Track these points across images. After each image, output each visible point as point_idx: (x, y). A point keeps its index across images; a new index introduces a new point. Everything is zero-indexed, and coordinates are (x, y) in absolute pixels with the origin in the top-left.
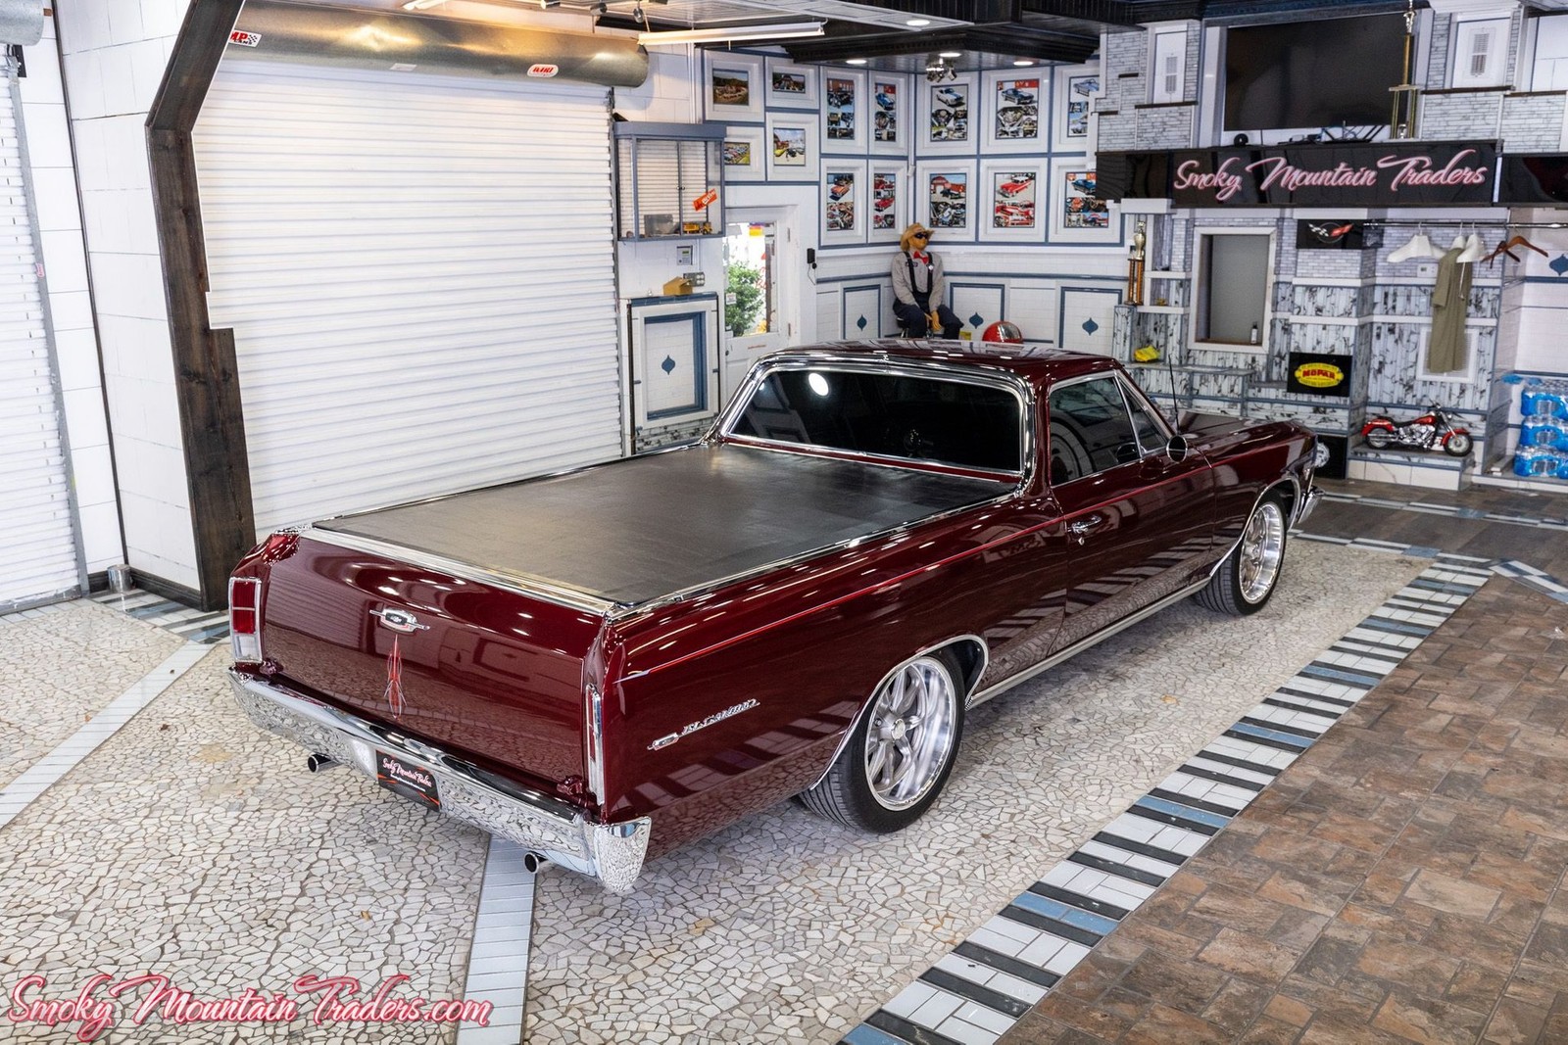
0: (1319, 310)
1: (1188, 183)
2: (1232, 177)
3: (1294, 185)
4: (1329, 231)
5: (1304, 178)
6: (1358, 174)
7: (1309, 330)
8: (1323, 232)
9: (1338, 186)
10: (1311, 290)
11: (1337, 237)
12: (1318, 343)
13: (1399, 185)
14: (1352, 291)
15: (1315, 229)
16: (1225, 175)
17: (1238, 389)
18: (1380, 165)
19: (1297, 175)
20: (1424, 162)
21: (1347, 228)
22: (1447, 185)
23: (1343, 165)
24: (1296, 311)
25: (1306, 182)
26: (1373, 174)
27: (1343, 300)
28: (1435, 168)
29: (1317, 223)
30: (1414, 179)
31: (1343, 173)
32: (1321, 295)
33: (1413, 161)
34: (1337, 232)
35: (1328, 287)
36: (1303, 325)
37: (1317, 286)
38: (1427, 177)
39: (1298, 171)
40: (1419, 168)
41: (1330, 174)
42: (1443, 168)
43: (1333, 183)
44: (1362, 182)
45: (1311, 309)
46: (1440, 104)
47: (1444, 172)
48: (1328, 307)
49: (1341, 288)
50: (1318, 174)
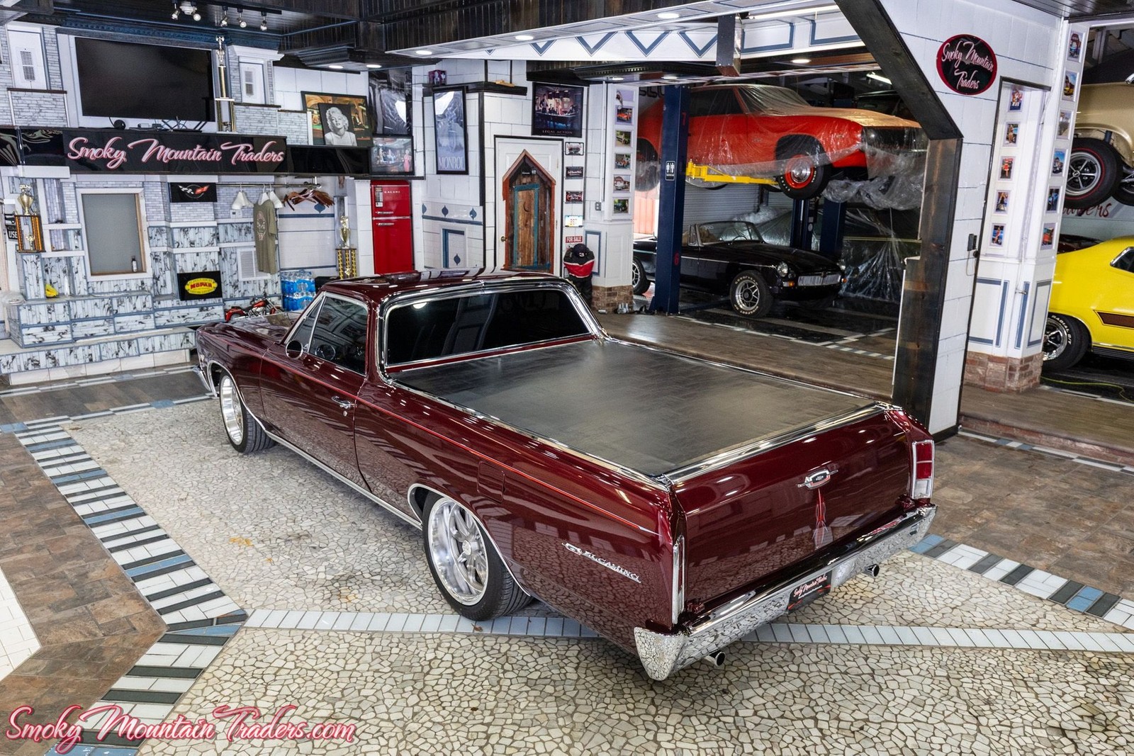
0: (192, 244)
1: (80, 154)
2: (118, 151)
3: (167, 159)
4: (194, 190)
5: (173, 154)
6: (210, 153)
7: (188, 257)
8: (189, 191)
9: (197, 160)
10: (185, 230)
11: (200, 194)
12: (195, 265)
13: (236, 161)
14: (212, 229)
15: (184, 189)
16: (112, 150)
17: (149, 304)
18: (223, 148)
19: (168, 152)
20: (249, 148)
21: (206, 188)
22: (264, 162)
23: (198, 147)
24: (176, 245)
25: (175, 157)
26: (219, 153)
27: (207, 235)
28: (255, 151)
29: (185, 185)
30: (245, 157)
31: (199, 152)
32: (191, 233)
33: (242, 146)
34: (199, 191)
35: (195, 228)
36: (183, 254)
37: (188, 228)
38: (251, 157)
39: (168, 150)
40: (246, 150)
41: (191, 152)
42: (260, 151)
43: (193, 158)
44: (213, 158)
45: (186, 243)
46: (244, 112)
47: (261, 154)
48: (198, 241)
49: (204, 227)
50: (182, 152)
